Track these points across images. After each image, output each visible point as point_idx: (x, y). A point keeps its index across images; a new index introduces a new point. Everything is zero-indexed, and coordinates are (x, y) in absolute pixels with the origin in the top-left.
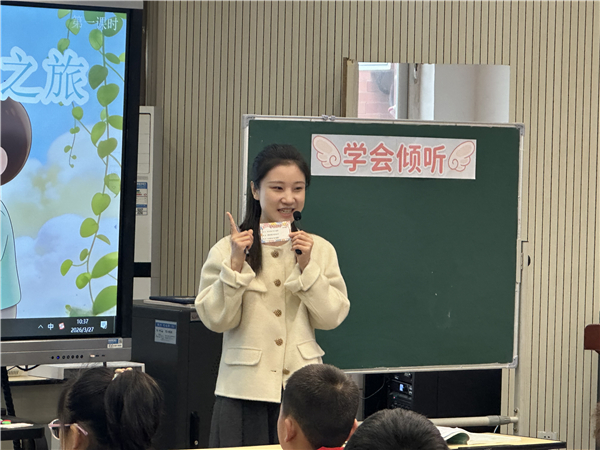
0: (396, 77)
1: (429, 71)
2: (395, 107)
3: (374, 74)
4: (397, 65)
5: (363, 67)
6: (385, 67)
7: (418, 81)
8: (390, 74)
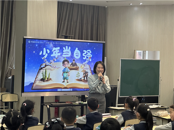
0: (142, 53)
1: (147, 52)
2: (142, 57)
3: (138, 52)
4: (142, 51)
5: (137, 51)
6: (140, 51)
7: (145, 53)
8: (141, 52)
